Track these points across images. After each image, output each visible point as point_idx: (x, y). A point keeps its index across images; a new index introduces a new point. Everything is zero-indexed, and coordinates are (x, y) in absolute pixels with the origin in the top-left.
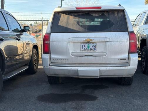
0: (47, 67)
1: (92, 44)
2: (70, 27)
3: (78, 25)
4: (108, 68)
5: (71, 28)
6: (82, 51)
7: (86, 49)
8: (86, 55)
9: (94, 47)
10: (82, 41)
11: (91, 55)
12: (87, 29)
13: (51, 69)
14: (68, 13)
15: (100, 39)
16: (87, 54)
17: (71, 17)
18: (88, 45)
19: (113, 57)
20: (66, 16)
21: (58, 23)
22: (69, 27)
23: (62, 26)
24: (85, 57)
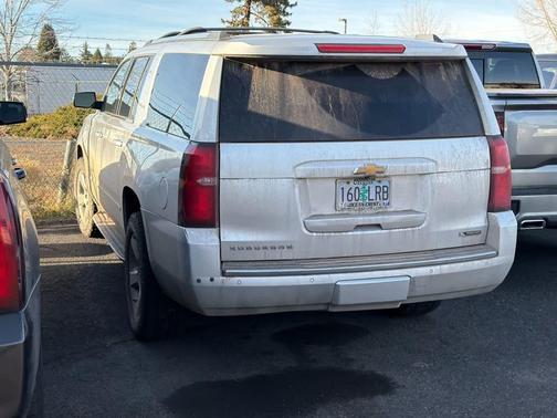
0: (212, 280)
1: (375, 183)
2: (297, 119)
3: (324, 112)
4: (436, 270)
5: (303, 124)
6: (342, 209)
7: (354, 201)
8: (359, 227)
9: (385, 193)
10: (349, 174)
11: (379, 226)
12: (363, 129)
13: (227, 288)
14: (280, 63)
15: (411, 165)
16: (361, 220)
17: (294, 81)
18: (361, 187)
19: (445, 228)
20: (273, 76)
21: (246, 103)
22: (291, 120)
23: (264, 117)
24: (355, 233)
